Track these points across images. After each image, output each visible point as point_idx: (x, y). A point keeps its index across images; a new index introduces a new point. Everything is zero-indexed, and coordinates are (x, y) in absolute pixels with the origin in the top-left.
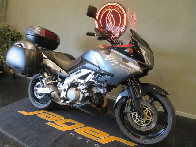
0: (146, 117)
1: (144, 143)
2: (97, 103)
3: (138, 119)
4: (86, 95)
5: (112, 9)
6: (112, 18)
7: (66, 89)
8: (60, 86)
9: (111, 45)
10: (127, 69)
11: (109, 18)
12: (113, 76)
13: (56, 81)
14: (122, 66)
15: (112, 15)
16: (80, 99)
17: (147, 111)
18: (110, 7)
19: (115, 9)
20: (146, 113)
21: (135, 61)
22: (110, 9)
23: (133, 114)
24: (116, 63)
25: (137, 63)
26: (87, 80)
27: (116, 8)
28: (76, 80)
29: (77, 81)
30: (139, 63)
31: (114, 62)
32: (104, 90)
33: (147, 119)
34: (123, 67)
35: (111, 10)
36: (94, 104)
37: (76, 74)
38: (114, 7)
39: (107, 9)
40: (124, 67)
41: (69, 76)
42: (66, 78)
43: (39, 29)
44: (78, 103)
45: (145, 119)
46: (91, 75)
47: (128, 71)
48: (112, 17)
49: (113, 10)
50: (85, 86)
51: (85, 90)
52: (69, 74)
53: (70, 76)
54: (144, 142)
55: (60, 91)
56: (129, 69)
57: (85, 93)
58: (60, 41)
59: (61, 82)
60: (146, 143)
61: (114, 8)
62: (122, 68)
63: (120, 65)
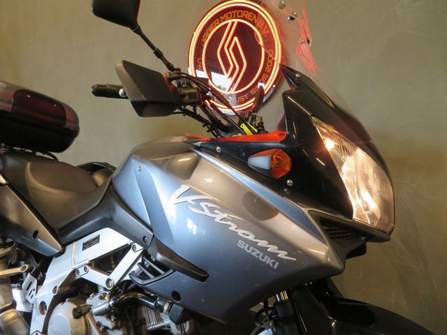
5: (236, 21)
6: (235, 50)
7: (48, 304)
8: (31, 288)
9: (210, 136)
10: (264, 250)
11: (228, 48)
12: (203, 279)
13: (19, 270)
14: (240, 232)
15: (236, 39)
18: (229, 15)
19: (244, 19)
21: (305, 210)
22: (230, 21)
24: (217, 220)
25: (316, 218)
26: (117, 274)
27: (248, 15)
28: (82, 271)
29: (84, 277)
30: (323, 222)
31: (207, 212)
34: (247, 241)
35: (233, 23)
37: (84, 248)
38: (240, 14)
39: (220, 22)
40: (251, 237)
41: (62, 253)
42: (54, 260)
46: (131, 257)
47: (268, 261)
48: (236, 44)
49: (239, 23)
50: (110, 298)
51: (109, 317)
52: (64, 246)
56: (272, 248)
57: (106, 328)
58: (80, 125)
59: (35, 275)
61: (242, 16)
62: (241, 244)
63: (233, 227)
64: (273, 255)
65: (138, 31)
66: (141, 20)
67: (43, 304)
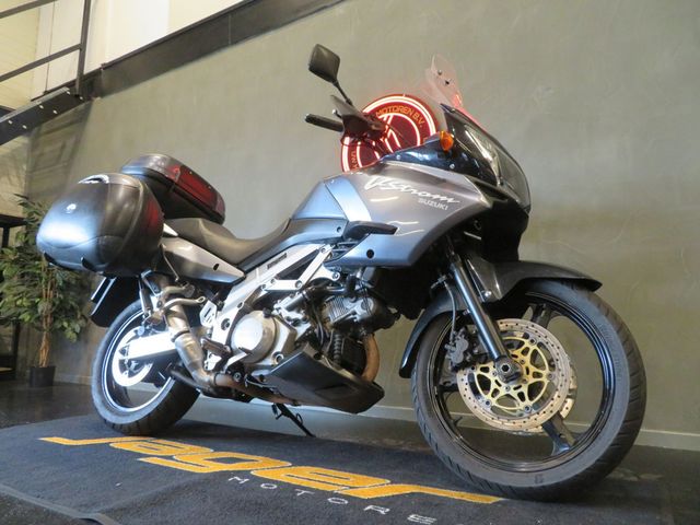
0: (528, 373)
1: (534, 485)
2: (340, 354)
3: (497, 387)
4: (302, 330)
7: (231, 322)
8: (210, 314)
11: (384, 140)
12: (394, 232)
13: (197, 301)
14: (420, 194)
16: (279, 347)
17: (528, 349)
18: (385, 110)
19: (399, 112)
20: (527, 358)
22: (386, 116)
23: (477, 372)
24: (402, 190)
26: (305, 278)
27: (404, 108)
28: (268, 285)
29: (272, 289)
32: (364, 306)
33: (532, 380)
35: (389, 117)
36: (331, 355)
37: (269, 268)
38: (396, 108)
40: (428, 195)
41: (243, 279)
42: (234, 288)
43: (163, 159)
44: (269, 361)
45: (525, 381)
46: (321, 258)
47: (441, 206)
48: (391, 134)
50: (299, 294)
51: (298, 312)
52: (246, 272)
53: (248, 279)
54: (536, 482)
55: (208, 332)
57: (296, 322)
59: (215, 302)
60: (545, 483)
61: (397, 110)
63: (415, 192)
64: (445, 202)
65: (337, 85)
66: (339, 77)
67: (226, 320)
